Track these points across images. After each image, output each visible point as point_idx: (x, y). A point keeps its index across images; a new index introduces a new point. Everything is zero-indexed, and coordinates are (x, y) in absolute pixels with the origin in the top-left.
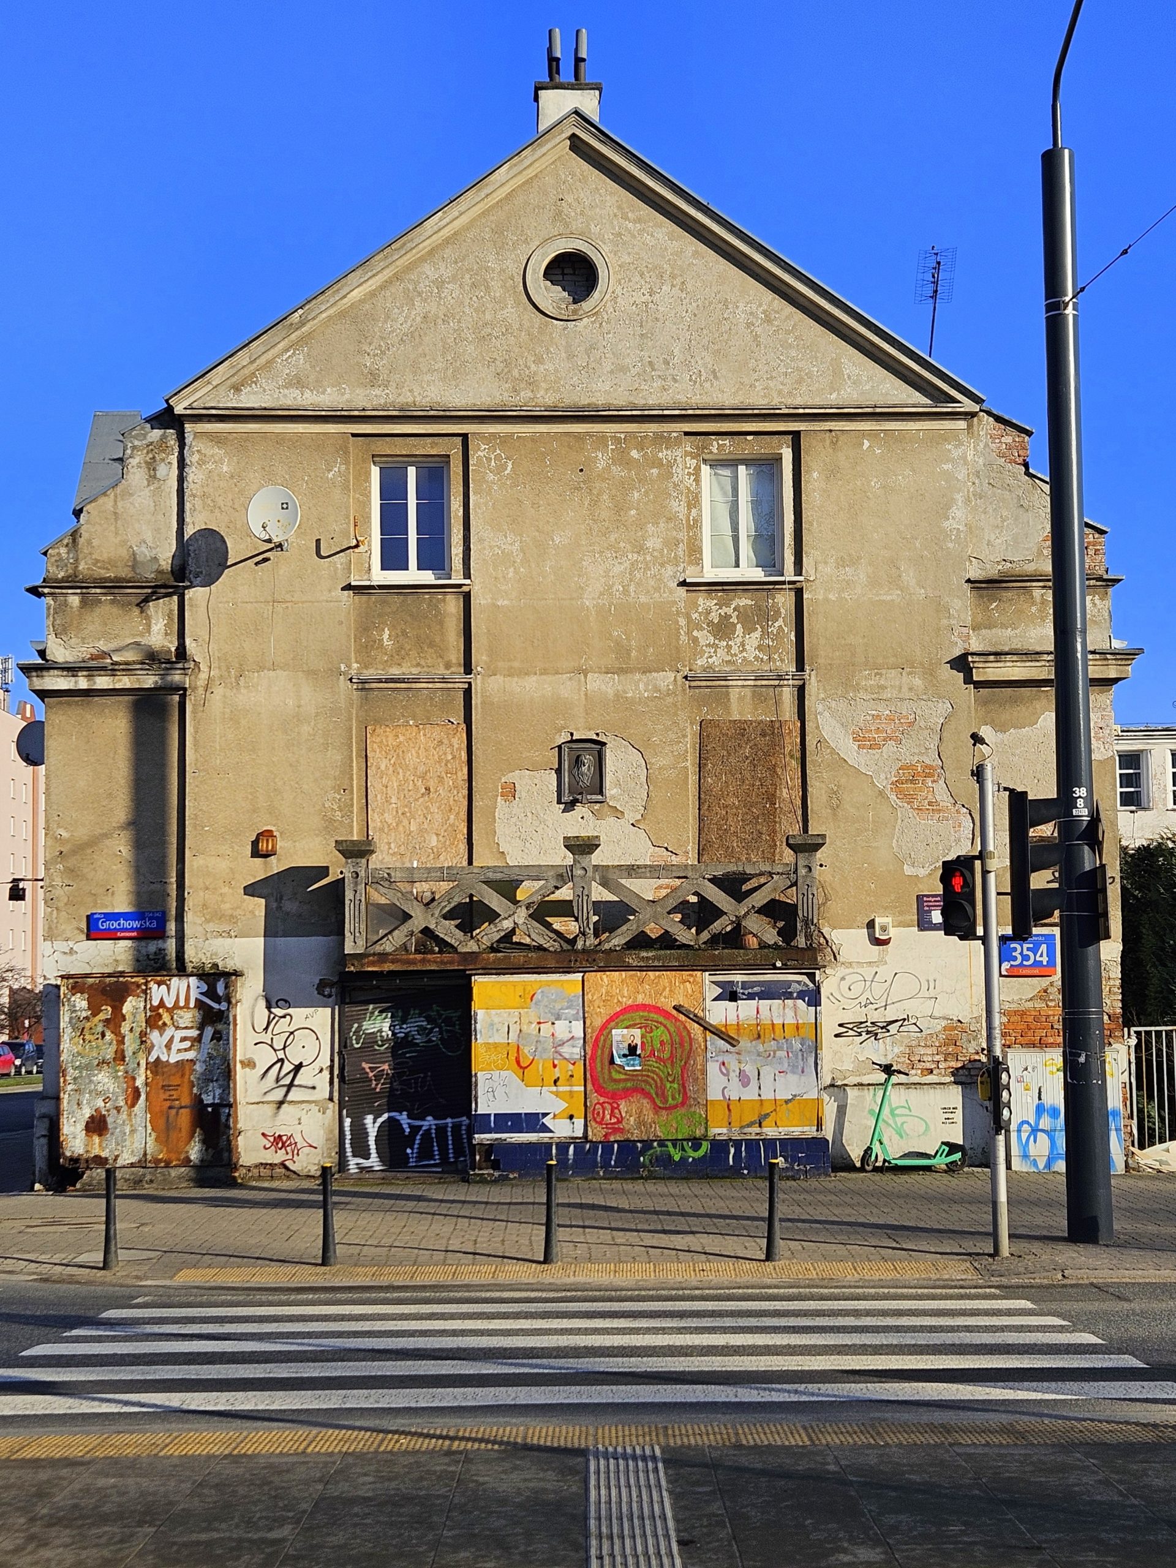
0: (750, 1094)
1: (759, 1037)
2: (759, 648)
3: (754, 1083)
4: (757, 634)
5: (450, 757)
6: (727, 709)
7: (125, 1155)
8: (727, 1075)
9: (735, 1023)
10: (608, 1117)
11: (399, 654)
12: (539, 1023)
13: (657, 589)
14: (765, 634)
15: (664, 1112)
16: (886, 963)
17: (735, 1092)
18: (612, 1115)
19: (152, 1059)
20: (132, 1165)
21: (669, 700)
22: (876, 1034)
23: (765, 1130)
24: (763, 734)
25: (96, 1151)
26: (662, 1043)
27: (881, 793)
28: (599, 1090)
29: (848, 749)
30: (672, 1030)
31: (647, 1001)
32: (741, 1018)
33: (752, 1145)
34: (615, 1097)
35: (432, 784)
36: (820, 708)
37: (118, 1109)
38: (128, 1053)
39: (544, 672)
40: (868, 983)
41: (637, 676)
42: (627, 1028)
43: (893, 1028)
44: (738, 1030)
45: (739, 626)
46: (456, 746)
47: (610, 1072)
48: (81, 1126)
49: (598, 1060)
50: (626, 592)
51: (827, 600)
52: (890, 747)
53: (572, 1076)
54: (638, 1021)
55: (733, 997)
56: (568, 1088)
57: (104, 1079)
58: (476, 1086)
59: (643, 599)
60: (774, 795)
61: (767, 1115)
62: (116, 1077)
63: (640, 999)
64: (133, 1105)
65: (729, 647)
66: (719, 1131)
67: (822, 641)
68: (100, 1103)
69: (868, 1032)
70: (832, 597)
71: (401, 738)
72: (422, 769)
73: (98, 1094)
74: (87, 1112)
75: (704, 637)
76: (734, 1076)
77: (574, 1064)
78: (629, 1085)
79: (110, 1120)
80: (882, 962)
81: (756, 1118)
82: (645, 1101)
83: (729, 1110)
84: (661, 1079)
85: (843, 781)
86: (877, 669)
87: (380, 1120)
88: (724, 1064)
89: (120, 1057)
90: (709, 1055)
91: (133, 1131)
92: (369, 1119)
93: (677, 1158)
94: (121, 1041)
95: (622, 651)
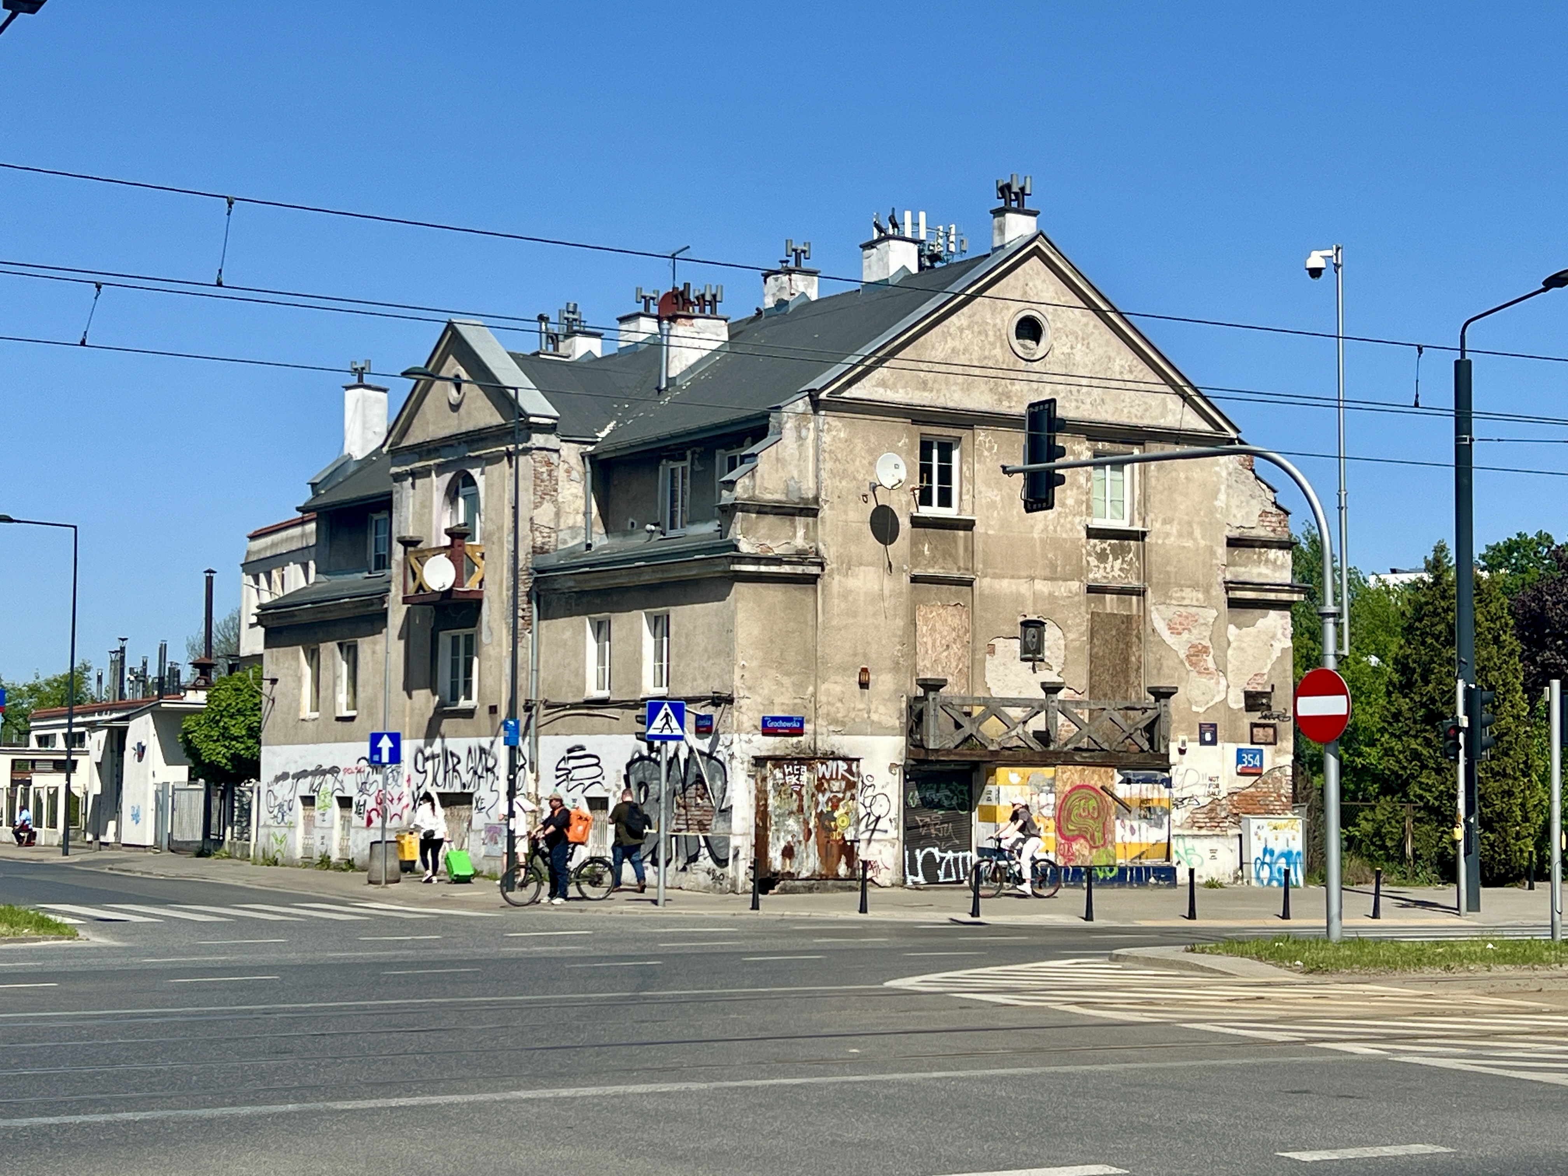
0: (1135, 840)
1: (1141, 806)
2: (1121, 570)
3: (1137, 833)
4: (1120, 561)
5: (960, 627)
6: (1104, 605)
7: (804, 872)
8: (1124, 828)
9: (1129, 797)
10: (1066, 852)
11: (933, 563)
13: (1071, 530)
14: (1123, 561)
15: (1095, 850)
18: (1069, 850)
19: (819, 811)
20: (807, 879)
21: (1077, 598)
23: (1143, 861)
24: (1123, 623)
25: (787, 868)
27: (1181, 662)
28: (1062, 835)
30: (1098, 800)
31: (1087, 783)
32: (1132, 794)
33: (1138, 869)
34: (1069, 840)
35: (950, 643)
36: (1152, 608)
37: (800, 842)
38: (805, 808)
39: (1012, 577)
41: (1060, 583)
42: (1076, 798)
43: (1185, 802)
44: (1131, 801)
45: (1111, 556)
47: (1067, 825)
48: (779, 852)
49: (1061, 817)
51: (1157, 543)
52: (1186, 634)
57: (792, 824)
59: (1064, 536)
61: (1143, 853)
62: (798, 822)
63: (1082, 783)
64: (807, 840)
65: (1105, 568)
66: (1122, 861)
67: (1155, 569)
68: (790, 838)
70: (1160, 542)
71: (934, 614)
72: (945, 633)
73: (789, 832)
74: (782, 844)
75: (1093, 561)
76: (1128, 828)
77: (1049, 820)
78: (1077, 833)
79: (795, 849)
81: (1138, 854)
82: (1084, 842)
83: (1125, 849)
85: (1162, 651)
86: (1181, 587)
87: (924, 852)
88: (1123, 821)
89: (801, 809)
91: (808, 857)
92: (918, 852)
93: (1102, 876)
94: (801, 800)
95: (1053, 566)
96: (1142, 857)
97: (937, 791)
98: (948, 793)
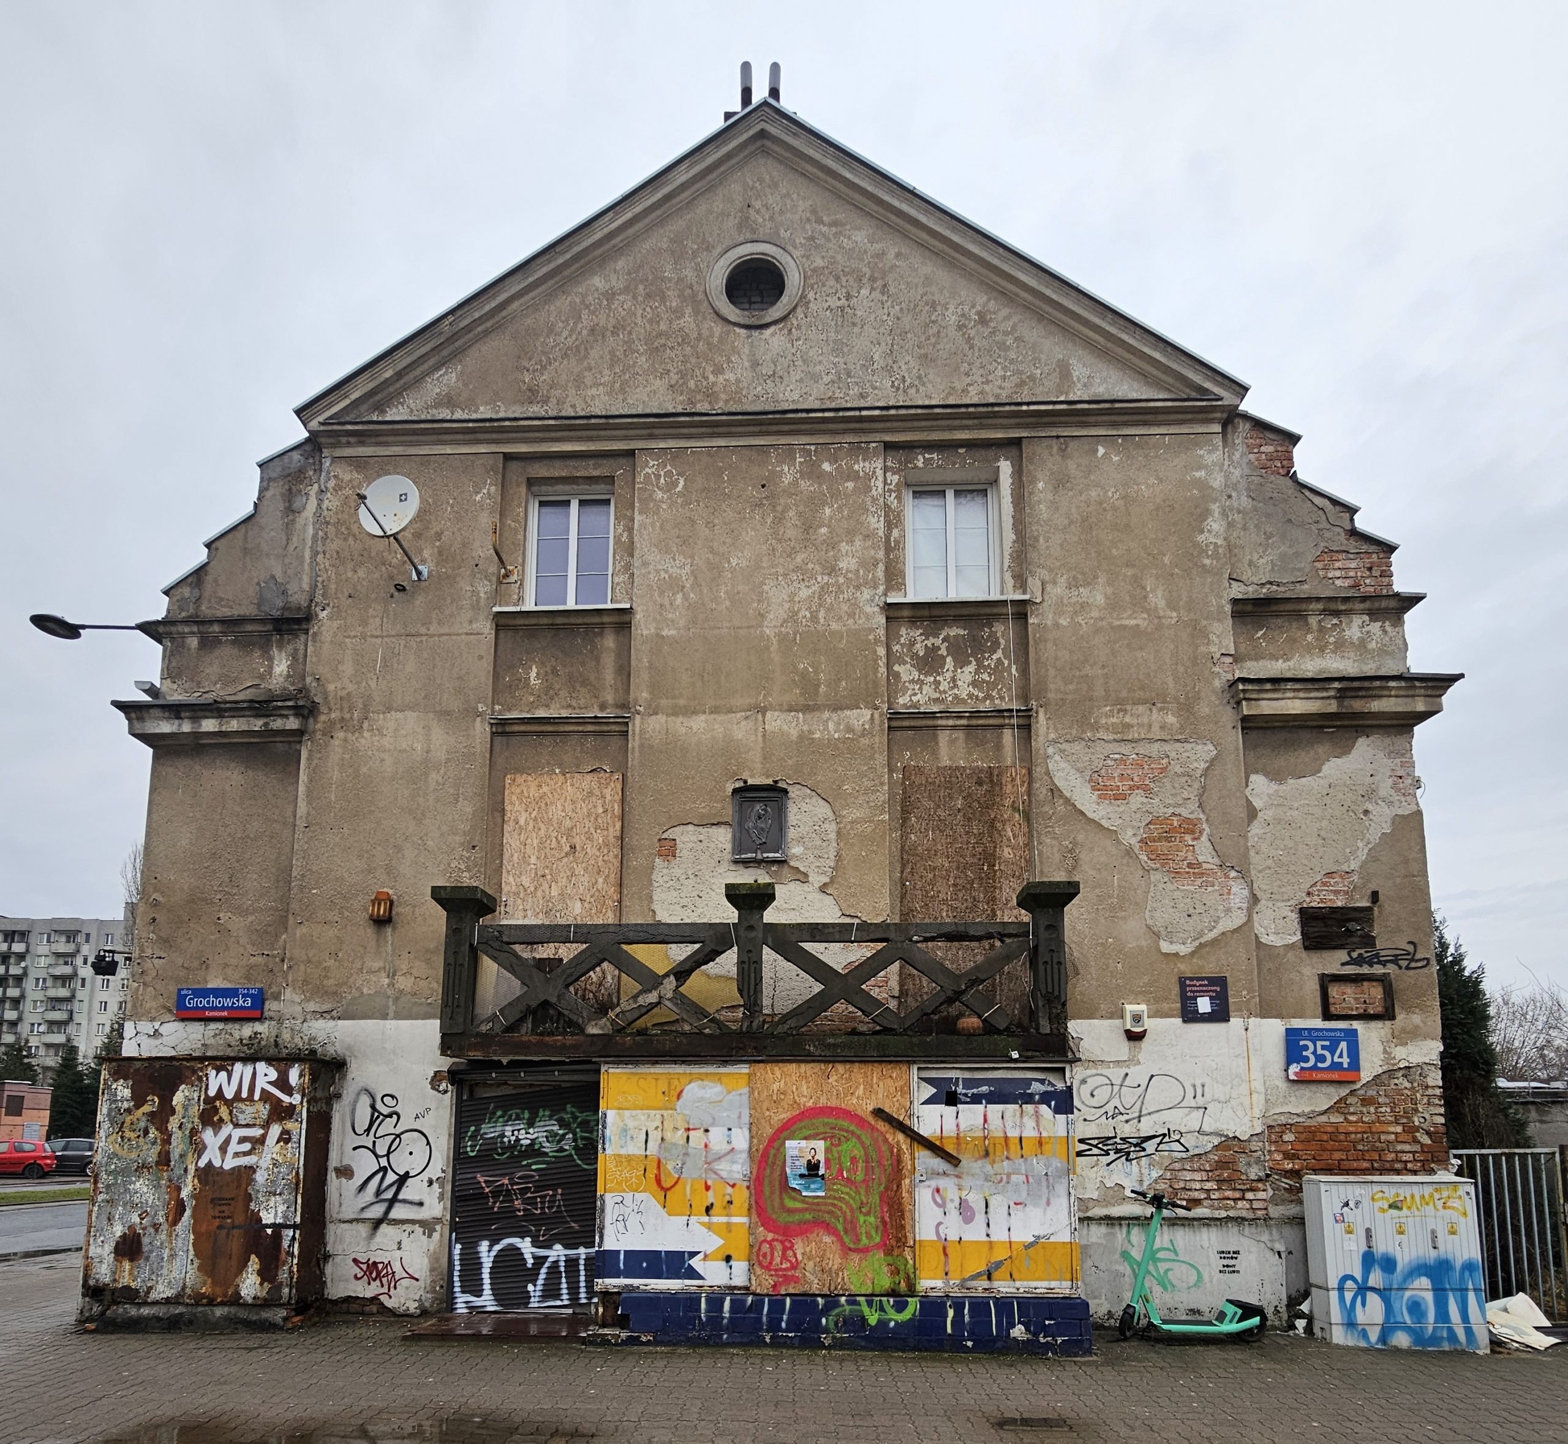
0: (975, 1233)
1: (987, 1154)
2: (974, 684)
3: (980, 1218)
4: (971, 668)
5: (600, 810)
6: (935, 753)
7: (160, 1288)
8: (942, 1206)
9: (953, 1134)
10: (778, 1260)
11: (548, 694)
12: (688, 1129)
13: (851, 615)
14: (980, 667)
15: (856, 1257)
16: (1139, 1063)
17: (953, 1229)
18: (784, 1257)
19: (202, 1163)
20: (167, 1301)
21: (864, 741)
22: (1128, 1154)
23: (996, 1284)
24: (980, 783)
25: (125, 1280)
26: (853, 1160)
27: (1129, 852)
28: (767, 1222)
29: (1086, 799)
30: (867, 1142)
31: (834, 1103)
32: (962, 1127)
33: (980, 1306)
34: (787, 1234)
35: (577, 841)
36: (1050, 751)
37: (156, 1227)
38: (175, 1155)
39: (715, 710)
40: (1116, 1088)
41: (826, 715)
42: (806, 1138)
43: (1150, 1146)
44: (959, 1144)
45: (949, 659)
46: (609, 798)
47: (782, 1199)
48: (109, 1247)
49: (766, 1182)
50: (814, 618)
51: (1057, 625)
52: (1137, 799)
53: (730, 1202)
54: (821, 1130)
55: (952, 1099)
56: (724, 1219)
57: (142, 1188)
58: (603, 1211)
59: (834, 626)
60: (993, 855)
61: (999, 1265)
62: (157, 1187)
63: (823, 1102)
64: (175, 1222)
65: (937, 683)
66: (930, 1283)
67: (1052, 672)
68: (136, 1219)
69: (1117, 1151)
70: (1064, 622)
71: (545, 789)
72: (568, 823)
73: (134, 1206)
74: (118, 1230)
75: (906, 672)
76: (952, 1207)
77: (733, 1186)
78: (808, 1216)
79: (145, 1240)
80: (1133, 1061)
81: (983, 1268)
82: (827, 1239)
83: (946, 1255)
84: (852, 1210)
85: (1080, 837)
86: (1121, 705)
87: (497, 1248)
88: (938, 1191)
89: (164, 1160)
90: (918, 1178)
91: (172, 1256)
92: (484, 1244)
93: (873, 1320)
94: (167, 1141)
95: (809, 685)
96: (995, 1275)
97: (531, 1124)
98: (556, 1128)
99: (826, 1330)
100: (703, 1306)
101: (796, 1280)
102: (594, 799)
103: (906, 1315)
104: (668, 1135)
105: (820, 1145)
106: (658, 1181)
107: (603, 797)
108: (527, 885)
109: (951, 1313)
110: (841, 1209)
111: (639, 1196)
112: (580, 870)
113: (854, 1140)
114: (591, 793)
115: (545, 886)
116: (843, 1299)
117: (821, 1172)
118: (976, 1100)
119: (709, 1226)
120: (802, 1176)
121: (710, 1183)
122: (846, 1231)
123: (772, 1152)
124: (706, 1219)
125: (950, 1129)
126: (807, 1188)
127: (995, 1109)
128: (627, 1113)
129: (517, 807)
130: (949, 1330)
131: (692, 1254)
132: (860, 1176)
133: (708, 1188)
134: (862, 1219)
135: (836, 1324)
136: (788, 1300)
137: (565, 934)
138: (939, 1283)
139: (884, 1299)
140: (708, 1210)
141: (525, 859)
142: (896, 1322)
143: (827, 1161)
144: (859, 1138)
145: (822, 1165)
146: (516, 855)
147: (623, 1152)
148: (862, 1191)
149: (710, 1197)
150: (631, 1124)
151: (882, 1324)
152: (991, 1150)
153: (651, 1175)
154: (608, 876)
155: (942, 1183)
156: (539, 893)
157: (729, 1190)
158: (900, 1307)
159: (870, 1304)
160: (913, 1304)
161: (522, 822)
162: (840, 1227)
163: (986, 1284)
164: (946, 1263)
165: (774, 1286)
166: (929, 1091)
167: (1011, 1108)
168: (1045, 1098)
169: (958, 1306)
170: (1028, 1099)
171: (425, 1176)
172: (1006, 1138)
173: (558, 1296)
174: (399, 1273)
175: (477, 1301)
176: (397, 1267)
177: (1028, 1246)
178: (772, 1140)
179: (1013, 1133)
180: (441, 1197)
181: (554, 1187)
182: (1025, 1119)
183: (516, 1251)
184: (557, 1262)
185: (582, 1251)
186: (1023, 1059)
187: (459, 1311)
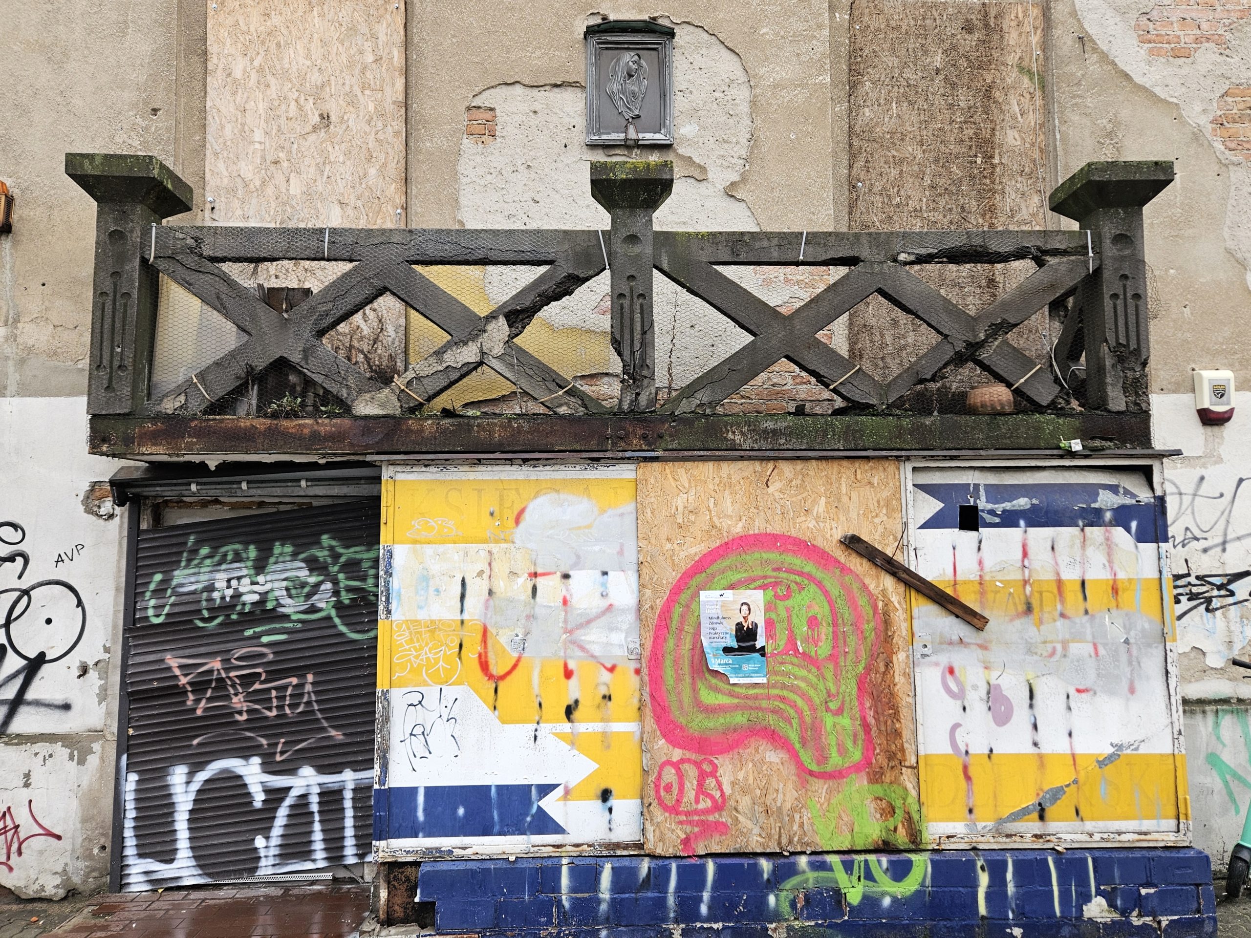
0: (1013, 740)
1: (1029, 609)
3: (1021, 716)
5: (370, 58)
8: (959, 695)
9: (974, 577)
10: (690, 794)
12: (535, 575)
15: (820, 787)
17: (979, 734)
18: (701, 789)
22: (1209, 601)
23: (1052, 826)
26: (813, 622)
28: (671, 730)
29: (1131, 55)
30: (835, 591)
31: (777, 527)
32: (988, 564)
33: (1029, 864)
34: (705, 749)
35: (333, 108)
40: (1187, 499)
42: (732, 587)
43: (1240, 589)
44: (983, 593)
46: (382, 38)
47: (695, 690)
49: (668, 662)
53: (608, 698)
54: (758, 572)
55: (969, 520)
56: (597, 727)
58: (387, 720)
60: (990, 142)
61: (1057, 794)
63: (759, 526)
66: (945, 827)
72: (316, 78)
76: (976, 699)
77: (612, 669)
78: (740, 719)
80: (1212, 457)
81: (1031, 801)
82: (773, 756)
83: (968, 778)
84: (813, 709)
85: (1125, 113)
87: (202, 776)
88: (951, 671)
90: (919, 650)
93: (854, 895)
96: (1050, 812)
97: (260, 567)
98: (303, 574)
99: (776, 917)
100: (565, 881)
101: (720, 828)
102: (359, 40)
103: (909, 886)
104: (500, 586)
105: (757, 598)
106: (484, 666)
107: (374, 37)
108: (248, 176)
109: (984, 879)
110: (794, 706)
111: (450, 692)
112: (336, 154)
113: (813, 588)
114: (353, 30)
115: (280, 179)
116: (803, 861)
117: (759, 644)
118: (1009, 520)
119: (573, 741)
120: (727, 650)
121: (572, 665)
122: (804, 742)
123: (677, 610)
124: (566, 727)
125: (968, 569)
126: (737, 670)
127: (1040, 536)
128: (429, 550)
129: (229, 49)
130: (982, 910)
131: (545, 790)
132: (824, 650)
133: (568, 674)
134: (829, 720)
135: (793, 904)
136: (711, 867)
137: (314, 244)
138: (958, 828)
139: (871, 858)
140: (569, 711)
141: (244, 134)
142: (895, 900)
143: (770, 624)
144: (819, 584)
145: (761, 631)
146: (228, 129)
147: (422, 615)
148: (829, 674)
149: (573, 690)
150: (435, 568)
151: (870, 902)
152: (1035, 603)
153: (471, 654)
154: (385, 165)
155: (959, 658)
156: (270, 190)
157: (606, 676)
158: (900, 871)
159: (848, 867)
160: (921, 864)
161: (238, 73)
162: (793, 736)
163: (1036, 827)
164: (969, 792)
165: (686, 842)
166: (932, 506)
167: (1066, 534)
168: (1122, 517)
169: (996, 869)
170: (1094, 518)
171: (74, 660)
172: (1060, 583)
173: (306, 854)
174: (27, 827)
175: (165, 870)
176: (22, 817)
177: (1104, 762)
178: (677, 590)
179: (1071, 575)
180: (103, 696)
181: (300, 672)
182: (1090, 551)
183: (236, 782)
184: (304, 796)
185: (348, 778)
186: (1090, 452)
187: (134, 888)
